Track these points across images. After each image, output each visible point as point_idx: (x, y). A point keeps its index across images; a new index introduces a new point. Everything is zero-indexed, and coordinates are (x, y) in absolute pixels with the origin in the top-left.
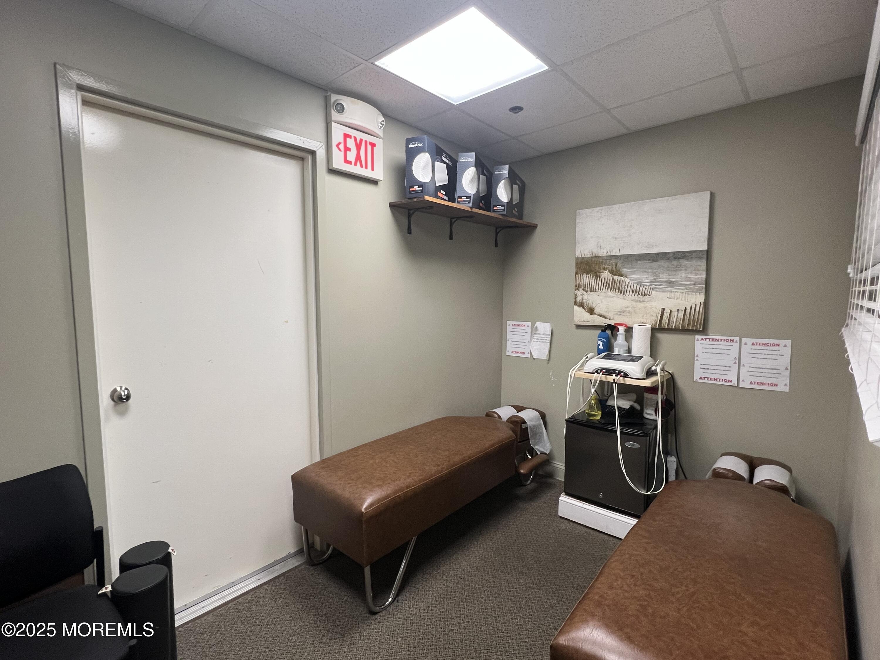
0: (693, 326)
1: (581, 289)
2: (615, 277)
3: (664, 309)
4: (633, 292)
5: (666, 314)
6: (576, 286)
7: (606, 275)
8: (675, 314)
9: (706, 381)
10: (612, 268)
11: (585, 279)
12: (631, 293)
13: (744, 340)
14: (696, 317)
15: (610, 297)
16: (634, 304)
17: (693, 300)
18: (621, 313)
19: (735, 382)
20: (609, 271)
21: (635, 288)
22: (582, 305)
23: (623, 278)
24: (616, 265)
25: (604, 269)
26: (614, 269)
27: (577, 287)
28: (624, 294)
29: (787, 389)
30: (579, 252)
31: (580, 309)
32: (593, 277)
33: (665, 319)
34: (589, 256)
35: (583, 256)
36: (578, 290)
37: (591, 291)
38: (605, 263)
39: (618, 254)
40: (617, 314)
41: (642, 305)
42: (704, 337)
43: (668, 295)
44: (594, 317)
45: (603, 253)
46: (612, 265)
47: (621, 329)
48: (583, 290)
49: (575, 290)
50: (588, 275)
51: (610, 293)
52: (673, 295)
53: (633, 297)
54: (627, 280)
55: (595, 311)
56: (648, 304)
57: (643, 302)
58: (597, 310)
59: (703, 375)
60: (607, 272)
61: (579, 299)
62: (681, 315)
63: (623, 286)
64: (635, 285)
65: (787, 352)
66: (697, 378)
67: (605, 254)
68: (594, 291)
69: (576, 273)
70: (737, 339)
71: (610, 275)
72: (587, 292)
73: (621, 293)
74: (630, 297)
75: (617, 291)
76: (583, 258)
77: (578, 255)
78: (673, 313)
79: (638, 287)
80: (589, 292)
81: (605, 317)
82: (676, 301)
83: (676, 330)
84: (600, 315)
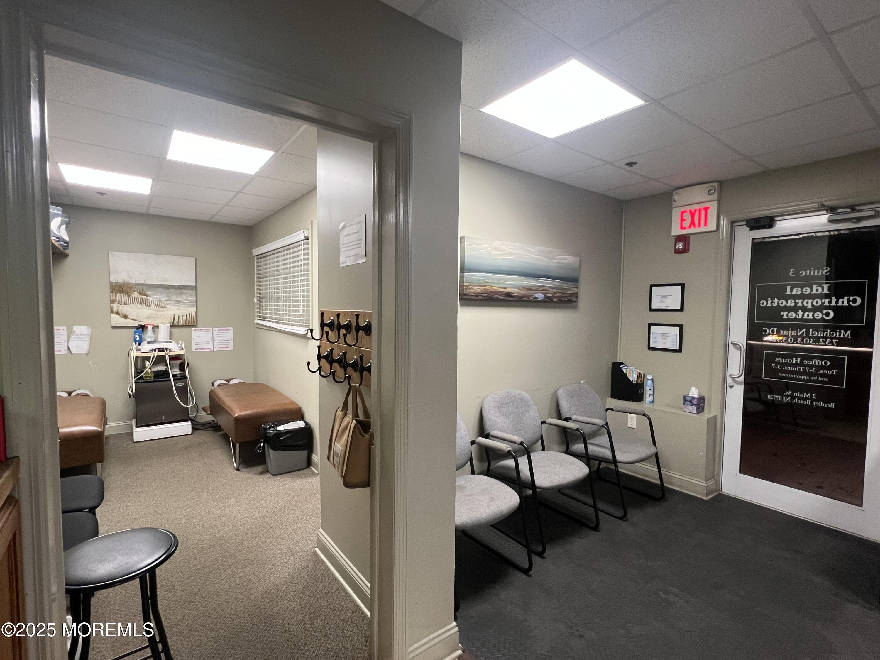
0: (191, 323)
1: (116, 303)
2: (142, 296)
3: (175, 315)
4: (155, 305)
5: (176, 318)
6: (111, 301)
7: (135, 295)
8: (181, 317)
9: (198, 350)
10: (140, 290)
11: (119, 297)
12: (154, 306)
13: (214, 329)
14: (192, 319)
15: (140, 308)
16: (156, 312)
17: (190, 310)
18: (148, 317)
19: (212, 349)
20: (138, 293)
21: (156, 304)
22: (117, 313)
23: (148, 298)
24: (143, 289)
25: (134, 291)
26: (141, 291)
27: (113, 302)
28: (149, 307)
29: (232, 349)
30: (113, 278)
31: (117, 316)
32: (126, 295)
33: (176, 320)
34: (122, 282)
35: (117, 282)
36: (114, 303)
37: (125, 304)
38: (135, 288)
39: (143, 283)
40: (145, 319)
41: (161, 313)
42: (196, 329)
43: (177, 307)
44: (128, 320)
45: (132, 281)
46: (140, 289)
47: (150, 327)
48: (118, 303)
49: (111, 303)
50: (121, 294)
51: (139, 306)
52: (179, 307)
53: (156, 309)
54: (151, 299)
55: (129, 317)
56: (165, 313)
57: (162, 311)
58: (130, 316)
59: (197, 348)
60: (136, 293)
61: (115, 310)
62: (185, 318)
63: (149, 302)
64: (156, 302)
65: (231, 332)
66: (194, 350)
67: (134, 282)
68: (127, 305)
69: (112, 292)
70: (211, 328)
71: (139, 295)
72: (121, 305)
73: (147, 306)
74: (153, 308)
75: (144, 305)
76: (116, 283)
77: (112, 280)
78: (180, 317)
79: (158, 303)
80: (123, 305)
81: (136, 320)
82: (181, 311)
83: (183, 326)
84: (133, 320)
